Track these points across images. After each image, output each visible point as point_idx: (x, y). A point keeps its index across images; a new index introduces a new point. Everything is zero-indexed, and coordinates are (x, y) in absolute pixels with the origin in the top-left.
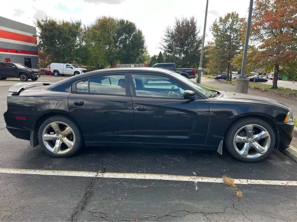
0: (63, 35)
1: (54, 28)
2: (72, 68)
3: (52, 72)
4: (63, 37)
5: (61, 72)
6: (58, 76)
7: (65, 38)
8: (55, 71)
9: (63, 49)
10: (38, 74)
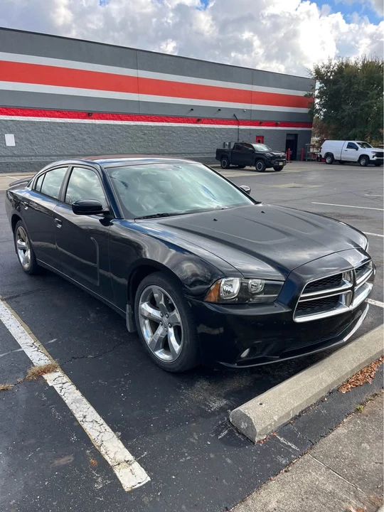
0: (354, 89)
1: (341, 77)
2: (357, 149)
3: (323, 157)
4: (354, 92)
5: (336, 156)
6: (331, 163)
7: (357, 93)
8: (329, 155)
9: (349, 114)
10: (282, 161)
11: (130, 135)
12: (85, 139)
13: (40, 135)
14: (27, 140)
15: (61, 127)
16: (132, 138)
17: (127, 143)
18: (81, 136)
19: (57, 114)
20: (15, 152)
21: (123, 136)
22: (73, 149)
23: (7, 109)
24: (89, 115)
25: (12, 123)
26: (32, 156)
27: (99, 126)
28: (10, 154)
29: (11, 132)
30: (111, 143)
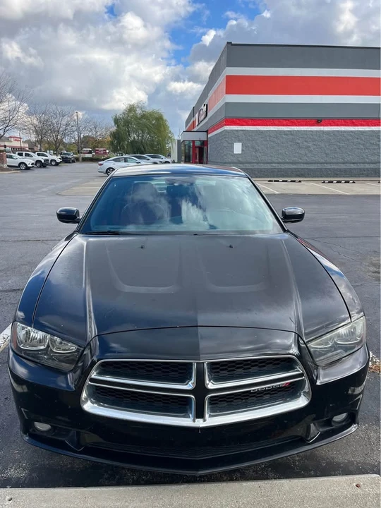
11: (361, 142)
12: (309, 147)
13: (265, 143)
14: (253, 147)
15: (287, 135)
16: (363, 145)
17: (357, 150)
18: (305, 143)
19: (284, 122)
20: (240, 159)
21: (353, 143)
22: (295, 157)
23: (239, 120)
24: (318, 122)
25: (242, 132)
26: (254, 163)
27: (328, 133)
28: (235, 161)
29: (239, 141)
30: (338, 150)
